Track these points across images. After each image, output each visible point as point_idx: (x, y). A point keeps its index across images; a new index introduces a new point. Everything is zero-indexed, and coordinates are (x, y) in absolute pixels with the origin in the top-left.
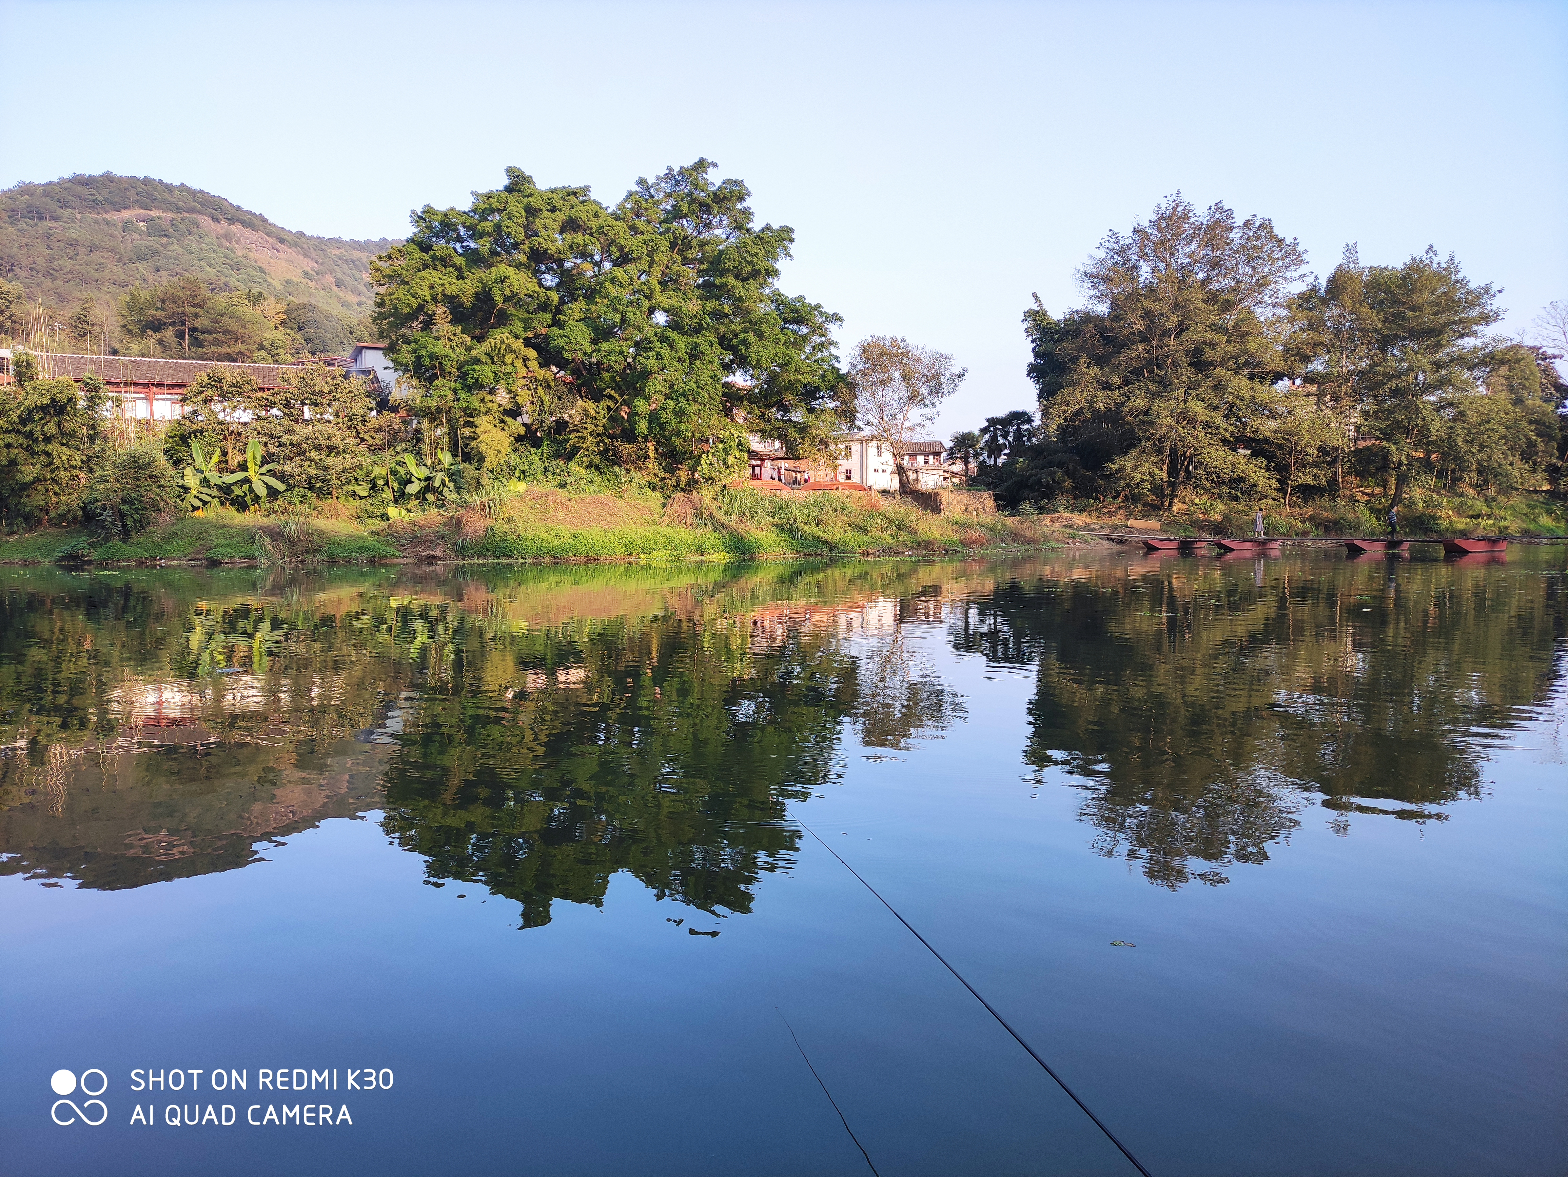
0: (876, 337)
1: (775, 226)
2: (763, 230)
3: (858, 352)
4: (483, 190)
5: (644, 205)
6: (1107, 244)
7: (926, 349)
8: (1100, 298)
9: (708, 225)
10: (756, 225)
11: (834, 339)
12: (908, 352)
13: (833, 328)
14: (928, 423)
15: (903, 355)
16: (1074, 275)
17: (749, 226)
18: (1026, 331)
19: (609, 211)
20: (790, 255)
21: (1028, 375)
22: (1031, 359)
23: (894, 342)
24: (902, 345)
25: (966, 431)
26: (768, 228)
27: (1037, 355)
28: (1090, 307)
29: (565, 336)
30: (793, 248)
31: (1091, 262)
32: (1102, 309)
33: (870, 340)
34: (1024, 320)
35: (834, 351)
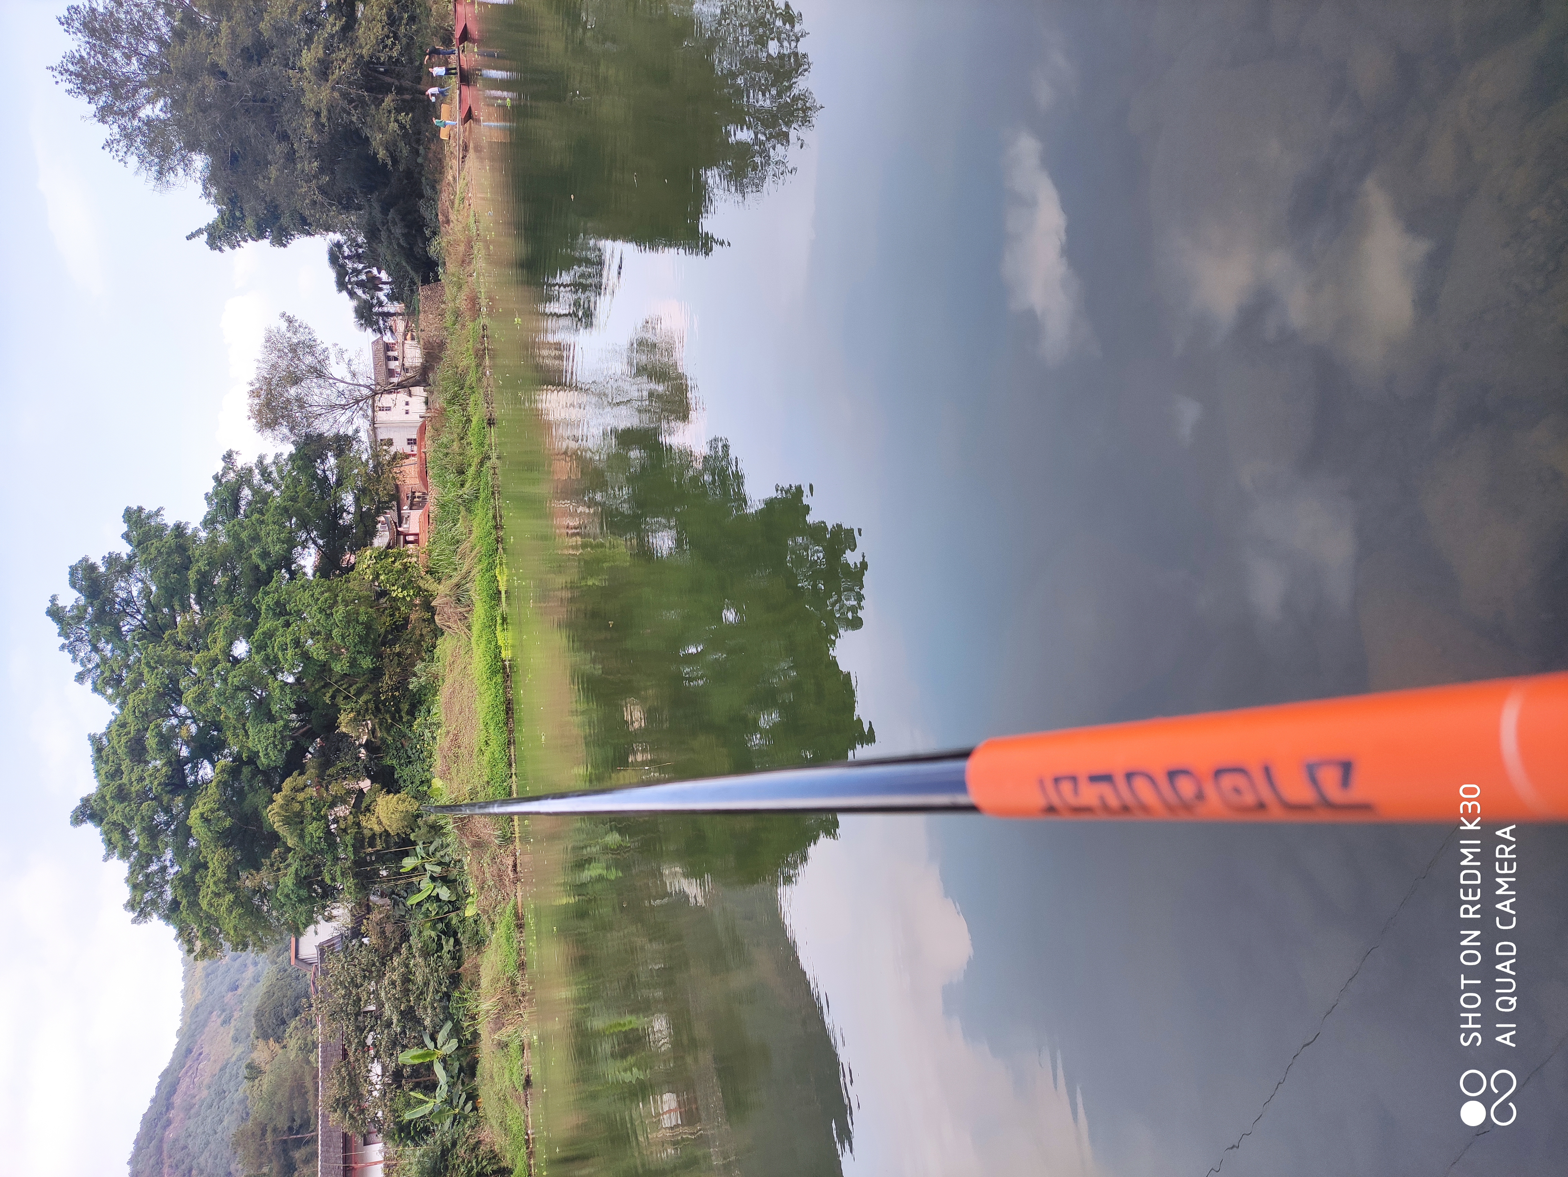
0: (250, 414)
1: (124, 528)
2: (130, 541)
3: (268, 433)
4: (102, 849)
5: (107, 674)
6: (121, 154)
7: (260, 358)
8: (187, 164)
9: (128, 602)
10: (124, 549)
11: (255, 460)
12: (266, 378)
13: (240, 462)
14: (346, 357)
15: (270, 384)
16: (161, 192)
17: (125, 557)
18: (233, 247)
19: (117, 711)
20: (159, 510)
21: (285, 246)
22: (265, 243)
23: (254, 394)
24: (257, 385)
25: (353, 315)
26: (126, 537)
27: (261, 235)
28: (198, 175)
29: (266, 750)
30: (150, 507)
31: (144, 174)
32: (199, 161)
33: (253, 421)
34: (221, 250)
35: (268, 460)
